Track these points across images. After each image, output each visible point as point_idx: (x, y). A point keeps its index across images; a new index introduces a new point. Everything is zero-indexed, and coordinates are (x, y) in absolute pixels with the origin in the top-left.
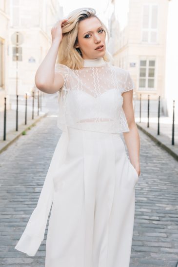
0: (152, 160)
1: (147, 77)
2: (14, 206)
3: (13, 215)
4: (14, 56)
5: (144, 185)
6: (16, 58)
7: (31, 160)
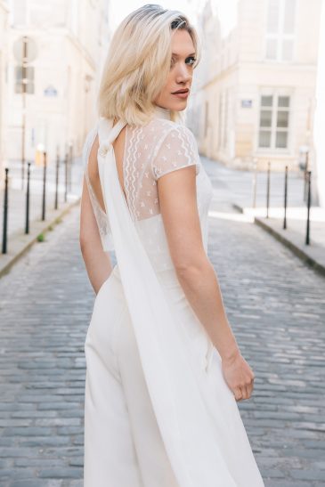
0: (303, 298)
1: (274, 128)
2: (36, 399)
3: (35, 418)
4: (18, 84)
5: (293, 352)
6: (21, 89)
7: (61, 297)
